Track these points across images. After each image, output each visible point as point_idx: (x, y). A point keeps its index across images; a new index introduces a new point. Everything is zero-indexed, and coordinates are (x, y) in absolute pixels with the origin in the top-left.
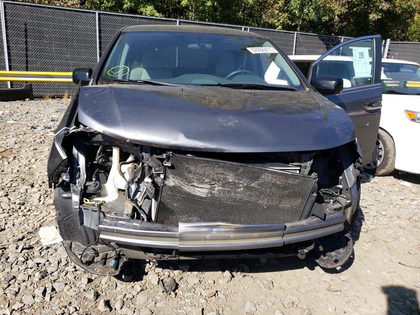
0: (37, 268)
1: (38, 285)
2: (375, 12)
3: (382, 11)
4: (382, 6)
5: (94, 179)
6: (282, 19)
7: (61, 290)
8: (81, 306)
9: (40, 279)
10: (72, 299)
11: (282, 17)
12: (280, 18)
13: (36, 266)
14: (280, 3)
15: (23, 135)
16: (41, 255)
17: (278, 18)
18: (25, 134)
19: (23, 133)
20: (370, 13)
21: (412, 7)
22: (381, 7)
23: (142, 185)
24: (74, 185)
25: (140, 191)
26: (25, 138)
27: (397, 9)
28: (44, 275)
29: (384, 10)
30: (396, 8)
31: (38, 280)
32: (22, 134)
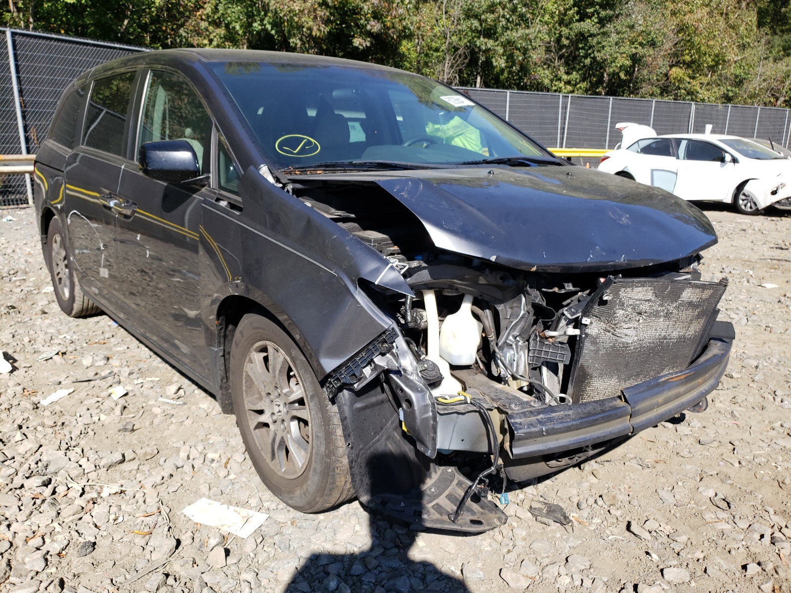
2: (360, 35)
3: (369, 34)
4: (371, 26)
5: (423, 357)
6: (215, 39)
11: (214, 34)
12: (212, 37)
14: (208, 9)
17: (208, 36)
20: (353, 37)
21: (409, 29)
22: (369, 27)
27: (390, 32)
29: (373, 33)
30: (389, 30)
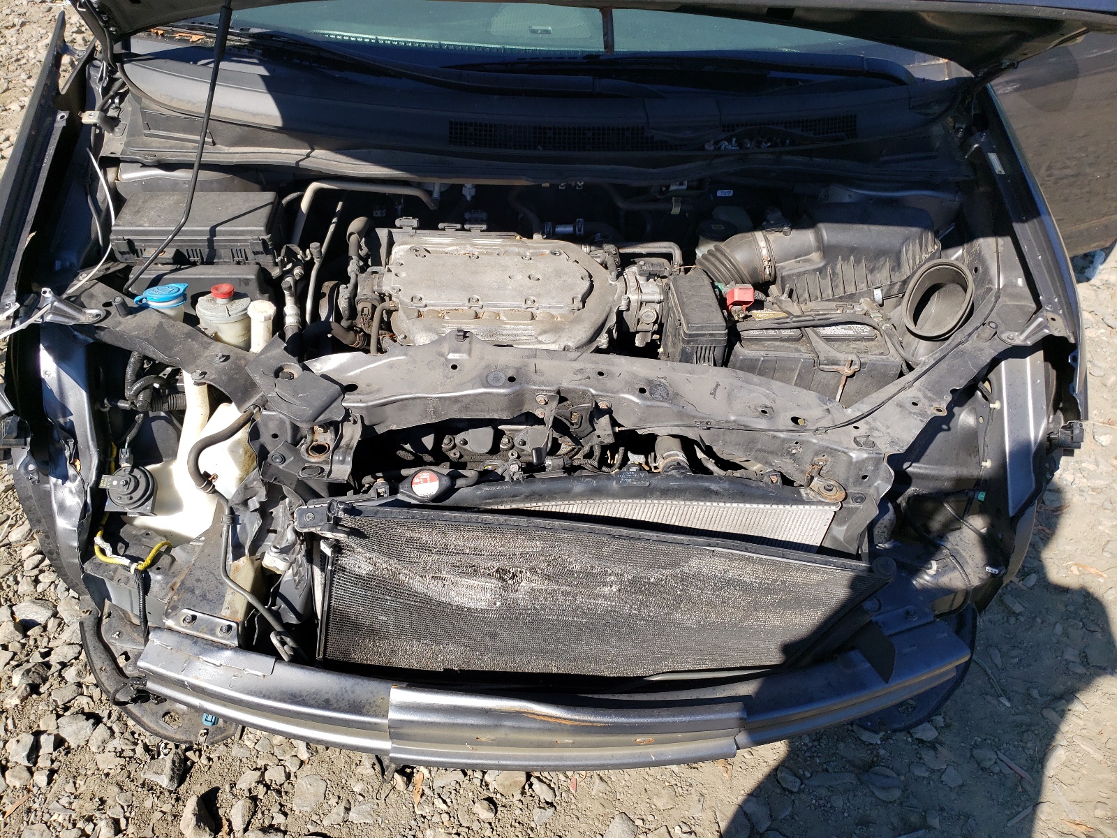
0: (23, 641)
1: (17, 722)
5: (124, 465)
7: (83, 744)
8: (133, 814)
9: (24, 699)
10: (109, 791)
13: (19, 638)
15: (18, 27)
16: (35, 587)
18: (23, 24)
19: (18, 21)
23: (278, 512)
24: (60, 481)
25: (275, 532)
26: (25, 46)
28: (38, 681)
31: (18, 701)
32: (14, 25)
